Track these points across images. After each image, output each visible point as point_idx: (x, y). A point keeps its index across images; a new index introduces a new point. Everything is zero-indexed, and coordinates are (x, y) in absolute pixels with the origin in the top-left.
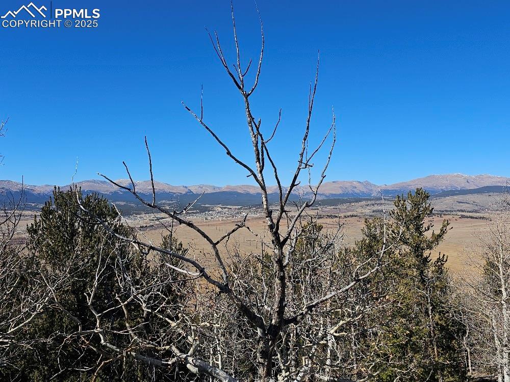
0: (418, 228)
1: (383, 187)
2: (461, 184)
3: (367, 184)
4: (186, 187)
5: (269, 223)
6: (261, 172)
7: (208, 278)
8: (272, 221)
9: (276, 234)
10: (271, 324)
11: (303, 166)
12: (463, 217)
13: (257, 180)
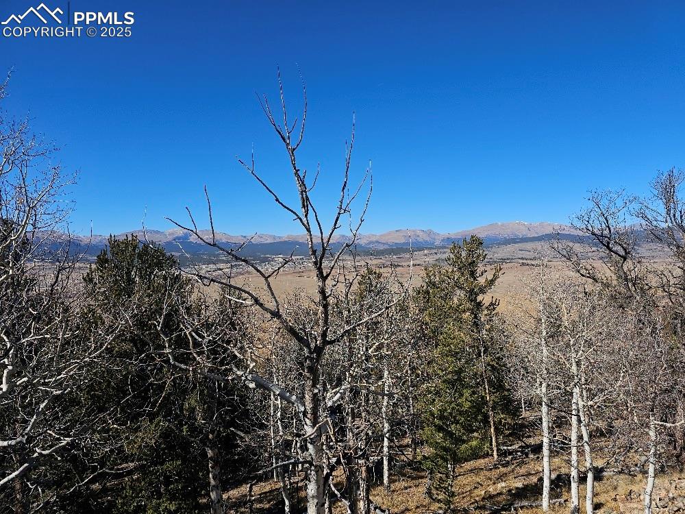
0: (473, 274)
1: (447, 235)
2: (523, 232)
3: (430, 233)
4: (245, 237)
5: (314, 260)
6: (306, 216)
7: (261, 305)
8: (316, 258)
9: (320, 269)
10: (316, 345)
11: (342, 211)
12: (523, 264)
13: (303, 224)
